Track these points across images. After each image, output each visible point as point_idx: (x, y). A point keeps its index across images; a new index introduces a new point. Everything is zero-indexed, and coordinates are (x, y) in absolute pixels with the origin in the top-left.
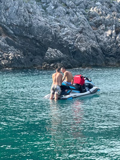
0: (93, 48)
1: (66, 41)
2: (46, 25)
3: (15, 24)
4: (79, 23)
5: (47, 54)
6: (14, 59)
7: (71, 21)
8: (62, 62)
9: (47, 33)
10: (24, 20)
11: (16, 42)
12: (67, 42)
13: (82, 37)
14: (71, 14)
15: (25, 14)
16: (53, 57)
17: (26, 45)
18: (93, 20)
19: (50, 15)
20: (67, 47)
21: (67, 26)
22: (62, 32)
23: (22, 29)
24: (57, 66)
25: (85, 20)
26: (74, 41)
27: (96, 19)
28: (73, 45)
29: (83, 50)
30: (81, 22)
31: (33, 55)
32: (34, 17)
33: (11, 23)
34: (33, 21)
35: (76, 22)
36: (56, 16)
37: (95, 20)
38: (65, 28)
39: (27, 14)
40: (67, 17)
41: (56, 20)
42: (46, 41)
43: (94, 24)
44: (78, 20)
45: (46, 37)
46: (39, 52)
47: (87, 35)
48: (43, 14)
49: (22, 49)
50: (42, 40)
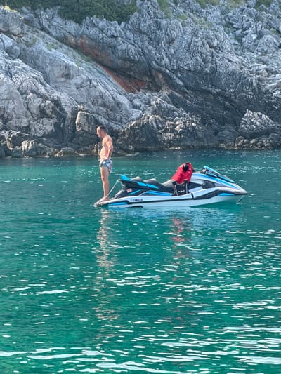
1: (277, 98)
2: (241, 69)
3: (185, 67)
5: (244, 121)
6: (185, 131)
8: (270, 136)
9: (243, 84)
10: (201, 60)
11: (188, 101)
15: (204, 50)
16: (254, 127)
17: (206, 106)
19: (249, 50)
22: (271, 81)
23: (199, 77)
24: (263, 142)
31: (220, 123)
32: (221, 55)
33: (179, 67)
34: (219, 63)
36: (259, 53)
38: (277, 73)
39: (206, 50)
41: (259, 60)
42: (242, 98)
45: (243, 91)
46: (230, 119)
48: (236, 49)
49: (199, 112)
50: (235, 96)
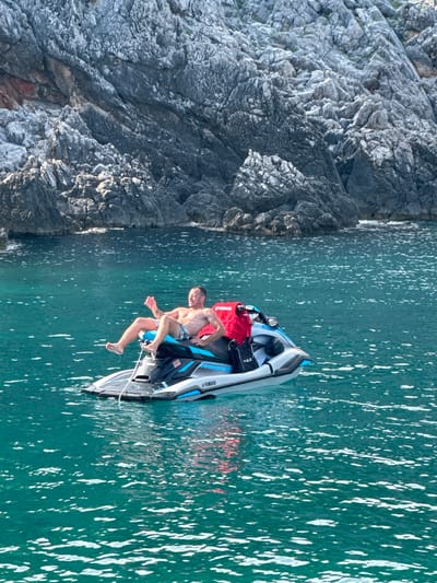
0: (418, 150)
1: (314, 122)
2: (239, 58)
3: (120, 55)
4: (368, 49)
5: (244, 174)
6: (117, 194)
7: (335, 42)
8: (299, 207)
9: (243, 92)
10: (154, 40)
11: (124, 127)
12: (321, 124)
13: (377, 108)
14: (335, 17)
15: (160, 18)
16: (265, 187)
17: (163, 138)
18: (419, 40)
19: (256, 18)
20: (319, 144)
21: (321, 61)
22: (301, 86)
23: (149, 76)
24: (282, 221)
25: (391, 41)
26: (348, 123)
27: (431, 34)
28: (342, 137)
29: (379, 156)
30: (376, 49)
31: (191, 175)
32: (195, 28)
33: (106, 53)
34: (191, 46)
35: (355, 48)
36: (278, 25)
37: (429, 39)
38: (315, 69)
39: (166, 18)
40: (322, 29)
41: (277, 40)
42: (240, 122)
43: (426, 56)
44: (363, 40)
45: (241, 108)
46: (213, 166)
47: (398, 98)
48: (228, 15)
49: (148, 151)
50: (225, 117)
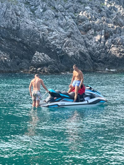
0: (81, 53)
1: (53, 45)
2: (34, 28)
3: (2, 26)
4: (68, 27)
5: (35, 58)
7: (59, 25)
8: (49, 67)
9: (34, 37)
10: (11, 22)
11: (3, 45)
12: (55, 46)
13: (70, 42)
14: (59, 18)
15: (13, 17)
16: (40, 61)
17: (13, 48)
18: (82, 25)
19: (38, 18)
20: (54, 51)
21: (55, 29)
22: (50, 36)
23: (10, 32)
24: (44, 70)
25: (74, 25)
26: (62, 46)
27: (85, 23)
28: (61, 49)
29: (71, 54)
30: (70, 27)
31: (20, 58)
32: (22, 20)
34: (21, 24)
35: (65, 26)
36: (44, 20)
37: (84, 25)
38: (54, 31)
39: (14, 17)
40: (56, 21)
41: (44, 24)
42: (34, 44)
43: (83, 29)
44: (67, 24)
45: (34, 41)
46: (26, 56)
47: (76, 40)
48: (31, 17)
49: (9, 52)
50: (30, 43)
